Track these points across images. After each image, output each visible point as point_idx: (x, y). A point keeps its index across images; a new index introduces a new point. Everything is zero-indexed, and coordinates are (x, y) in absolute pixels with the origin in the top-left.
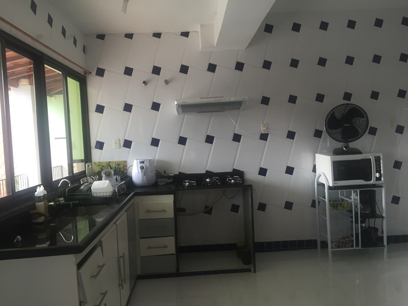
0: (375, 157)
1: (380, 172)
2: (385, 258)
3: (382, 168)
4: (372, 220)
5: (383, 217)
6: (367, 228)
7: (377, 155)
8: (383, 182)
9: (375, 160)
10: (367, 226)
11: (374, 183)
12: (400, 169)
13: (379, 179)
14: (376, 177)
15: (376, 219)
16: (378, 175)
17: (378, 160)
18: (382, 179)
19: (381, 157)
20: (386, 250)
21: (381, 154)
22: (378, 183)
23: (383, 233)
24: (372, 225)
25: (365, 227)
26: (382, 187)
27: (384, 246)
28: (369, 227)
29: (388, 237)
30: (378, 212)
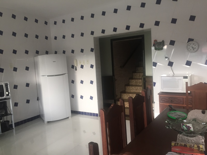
0: (5, 84)
1: (8, 91)
2: (14, 135)
3: (9, 89)
4: (5, 117)
5: (11, 114)
6: (3, 122)
7: (6, 83)
8: (10, 96)
9: (5, 85)
10: (3, 121)
11: (6, 97)
12: (17, 89)
13: (8, 95)
14: (7, 94)
15: (8, 116)
16: (7, 93)
17: (6, 85)
18: (10, 95)
19: (8, 83)
20: (14, 130)
21: (8, 82)
22: (8, 97)
23: (12, 122)
24: (5, 120)
25: (2, 121)
26: (10, 99)
27: (13, 129)
28: (4, 121)
29: (15, 123)
30: (9, 112)
